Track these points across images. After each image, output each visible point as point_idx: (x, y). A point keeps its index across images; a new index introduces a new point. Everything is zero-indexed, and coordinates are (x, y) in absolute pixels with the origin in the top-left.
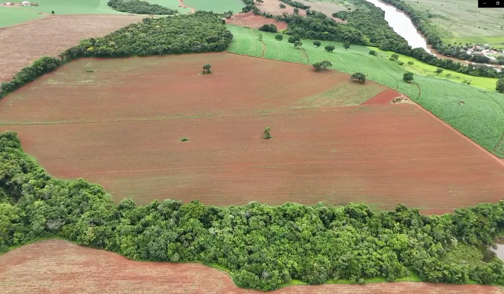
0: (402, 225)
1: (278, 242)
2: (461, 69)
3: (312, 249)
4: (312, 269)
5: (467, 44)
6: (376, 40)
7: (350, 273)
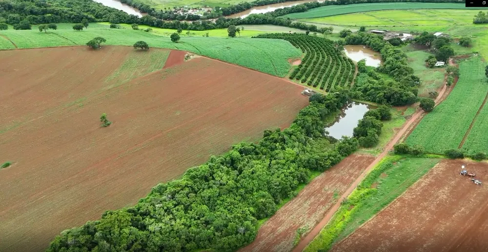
0: (281, 143)
1: (218, 202)
2: (190, 27)
3: (246, 192)
4: (264, 205)
5: (175, 8)
6: (100, 15)
7: (286, 192)
